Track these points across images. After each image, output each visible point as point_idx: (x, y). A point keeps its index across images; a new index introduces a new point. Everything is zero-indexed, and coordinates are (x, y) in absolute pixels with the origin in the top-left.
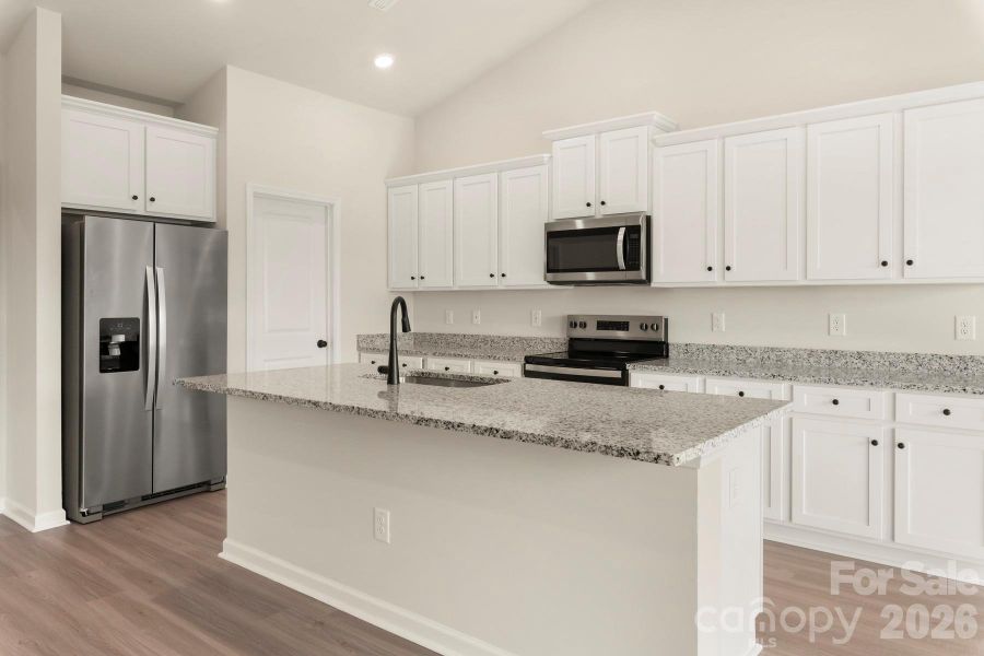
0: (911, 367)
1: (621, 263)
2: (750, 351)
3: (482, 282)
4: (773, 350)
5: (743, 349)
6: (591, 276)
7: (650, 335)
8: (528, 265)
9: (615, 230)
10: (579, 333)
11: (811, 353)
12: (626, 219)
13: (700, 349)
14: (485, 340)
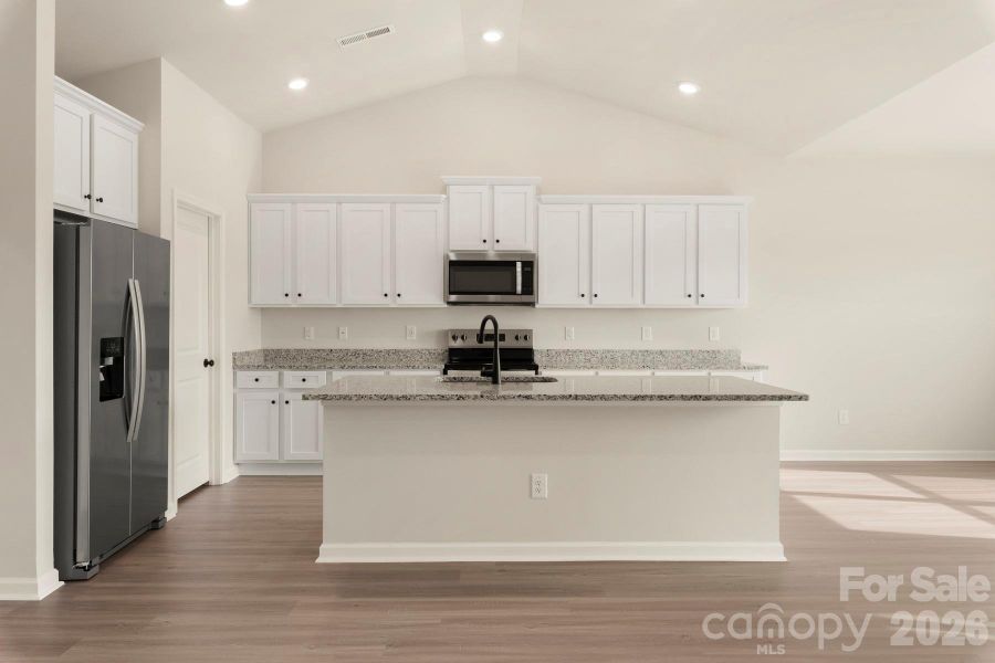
0: (688, 358)
1: (519, 288)
2: (592, 353)
3: (375, 300)
4: (609, 351)
5: (589, 352)
6: (492, 298)
7: (521, 344)
8: (425, 288)
9: (513, 264)
10: (458, 344)
11: (633, 352)
12: (521, 255)
13: (558, 353)
14: (356, 353)
